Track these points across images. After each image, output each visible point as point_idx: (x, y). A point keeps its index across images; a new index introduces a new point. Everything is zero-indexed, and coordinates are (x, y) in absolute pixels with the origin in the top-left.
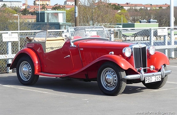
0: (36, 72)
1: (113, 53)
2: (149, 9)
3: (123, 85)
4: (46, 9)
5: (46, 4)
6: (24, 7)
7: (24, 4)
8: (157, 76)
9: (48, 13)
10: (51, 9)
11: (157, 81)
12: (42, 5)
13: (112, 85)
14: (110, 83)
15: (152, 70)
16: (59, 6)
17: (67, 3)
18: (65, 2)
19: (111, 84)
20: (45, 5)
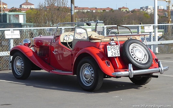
2: (94, 11)
5: (4, 7)
9: (10, 15)
10: (8, 12)
16: (15, 9)
17: (23, 6)
18: (21, 6)
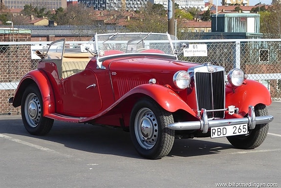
0: (46, 112)
1: (154, 81)
3: (166, 139)
4: (240, 11)
5: (242, 3)
6: (206, 9)
7: (207, 4)
8: (238, 126)
9: (231, 18)
10: (249, 12)
11: (238, 134)
12: (235, 5)
13: (151, 140)
14: (147, 136)
15: (231, 114)
16: (263, 7)
19: (149, 137)
20: (240, 5)
